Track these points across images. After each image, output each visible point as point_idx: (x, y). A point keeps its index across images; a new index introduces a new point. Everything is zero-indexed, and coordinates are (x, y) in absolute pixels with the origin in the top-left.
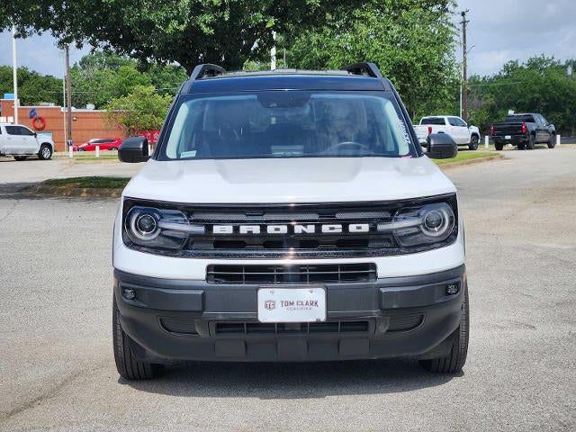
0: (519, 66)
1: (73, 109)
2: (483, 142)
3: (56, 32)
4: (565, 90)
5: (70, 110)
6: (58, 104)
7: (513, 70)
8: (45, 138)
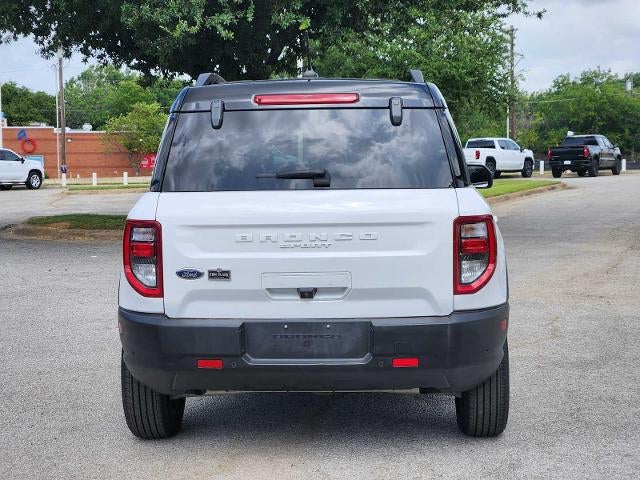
0: (571, 81)
1: (68, 130)
2: (538, 168)
3: (40, 38)
4: (624, 108)
5: (64, 130)
6: (50, 125)
7: (564, 85)
8: (36, 163)
